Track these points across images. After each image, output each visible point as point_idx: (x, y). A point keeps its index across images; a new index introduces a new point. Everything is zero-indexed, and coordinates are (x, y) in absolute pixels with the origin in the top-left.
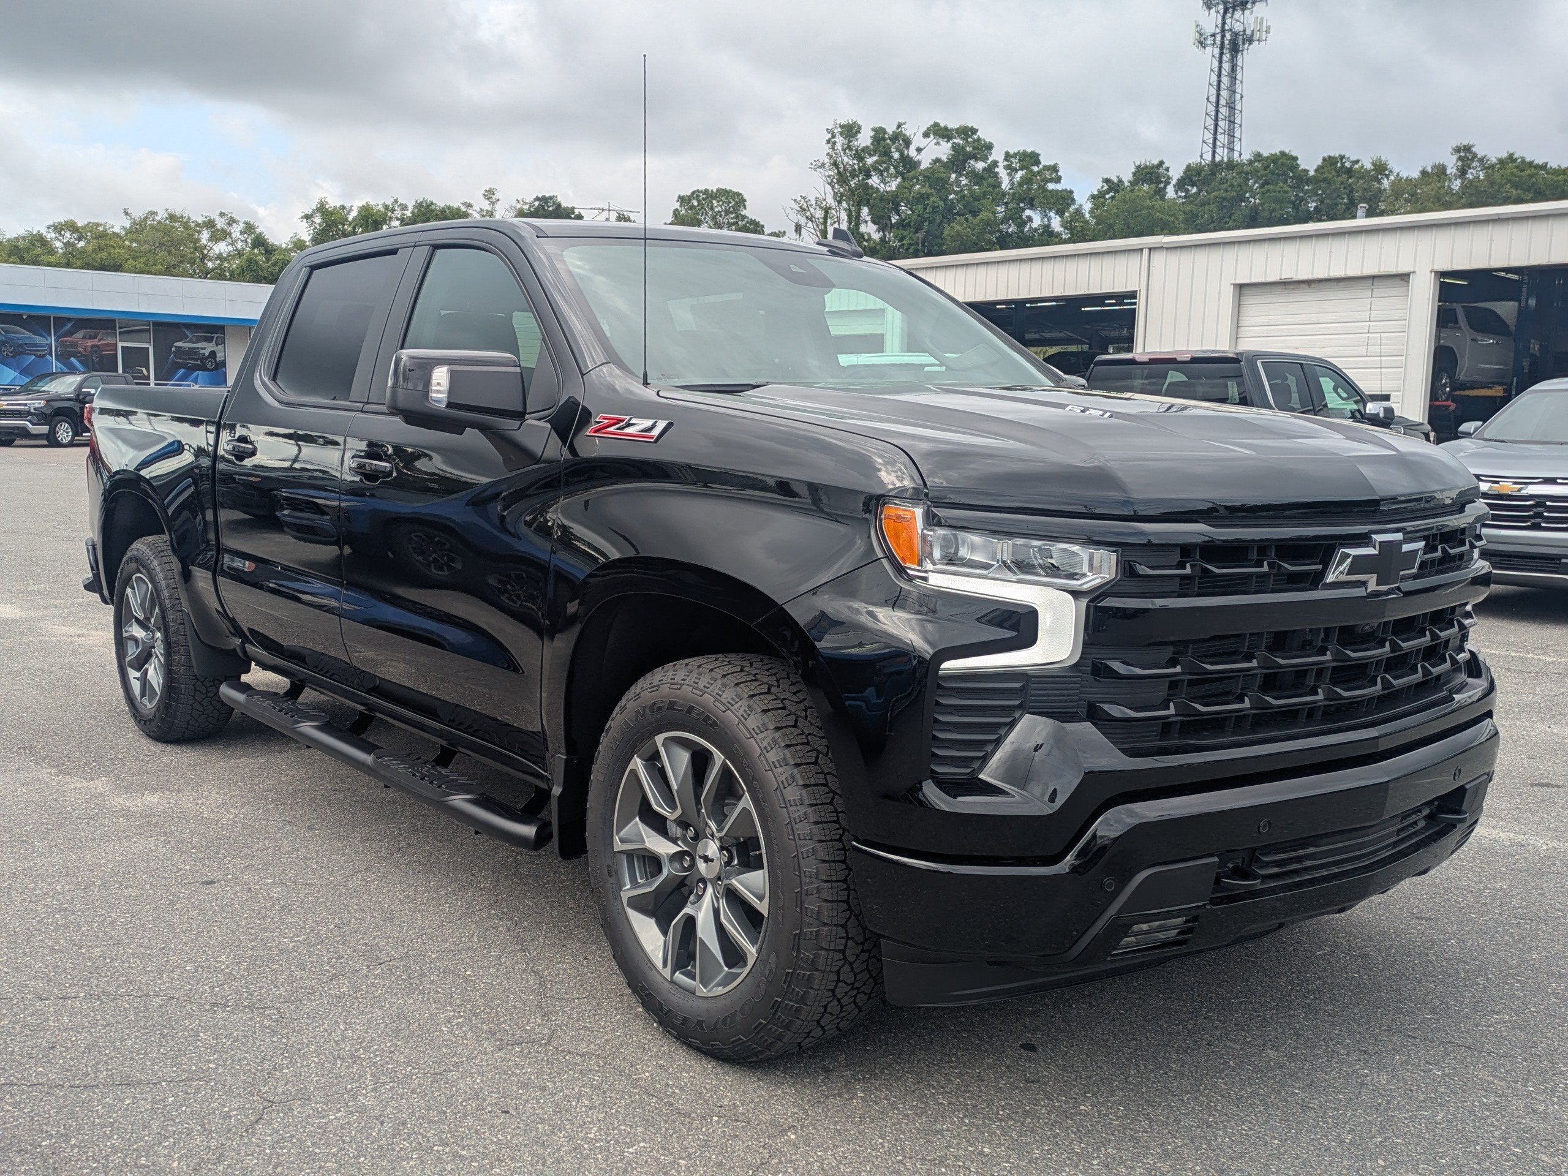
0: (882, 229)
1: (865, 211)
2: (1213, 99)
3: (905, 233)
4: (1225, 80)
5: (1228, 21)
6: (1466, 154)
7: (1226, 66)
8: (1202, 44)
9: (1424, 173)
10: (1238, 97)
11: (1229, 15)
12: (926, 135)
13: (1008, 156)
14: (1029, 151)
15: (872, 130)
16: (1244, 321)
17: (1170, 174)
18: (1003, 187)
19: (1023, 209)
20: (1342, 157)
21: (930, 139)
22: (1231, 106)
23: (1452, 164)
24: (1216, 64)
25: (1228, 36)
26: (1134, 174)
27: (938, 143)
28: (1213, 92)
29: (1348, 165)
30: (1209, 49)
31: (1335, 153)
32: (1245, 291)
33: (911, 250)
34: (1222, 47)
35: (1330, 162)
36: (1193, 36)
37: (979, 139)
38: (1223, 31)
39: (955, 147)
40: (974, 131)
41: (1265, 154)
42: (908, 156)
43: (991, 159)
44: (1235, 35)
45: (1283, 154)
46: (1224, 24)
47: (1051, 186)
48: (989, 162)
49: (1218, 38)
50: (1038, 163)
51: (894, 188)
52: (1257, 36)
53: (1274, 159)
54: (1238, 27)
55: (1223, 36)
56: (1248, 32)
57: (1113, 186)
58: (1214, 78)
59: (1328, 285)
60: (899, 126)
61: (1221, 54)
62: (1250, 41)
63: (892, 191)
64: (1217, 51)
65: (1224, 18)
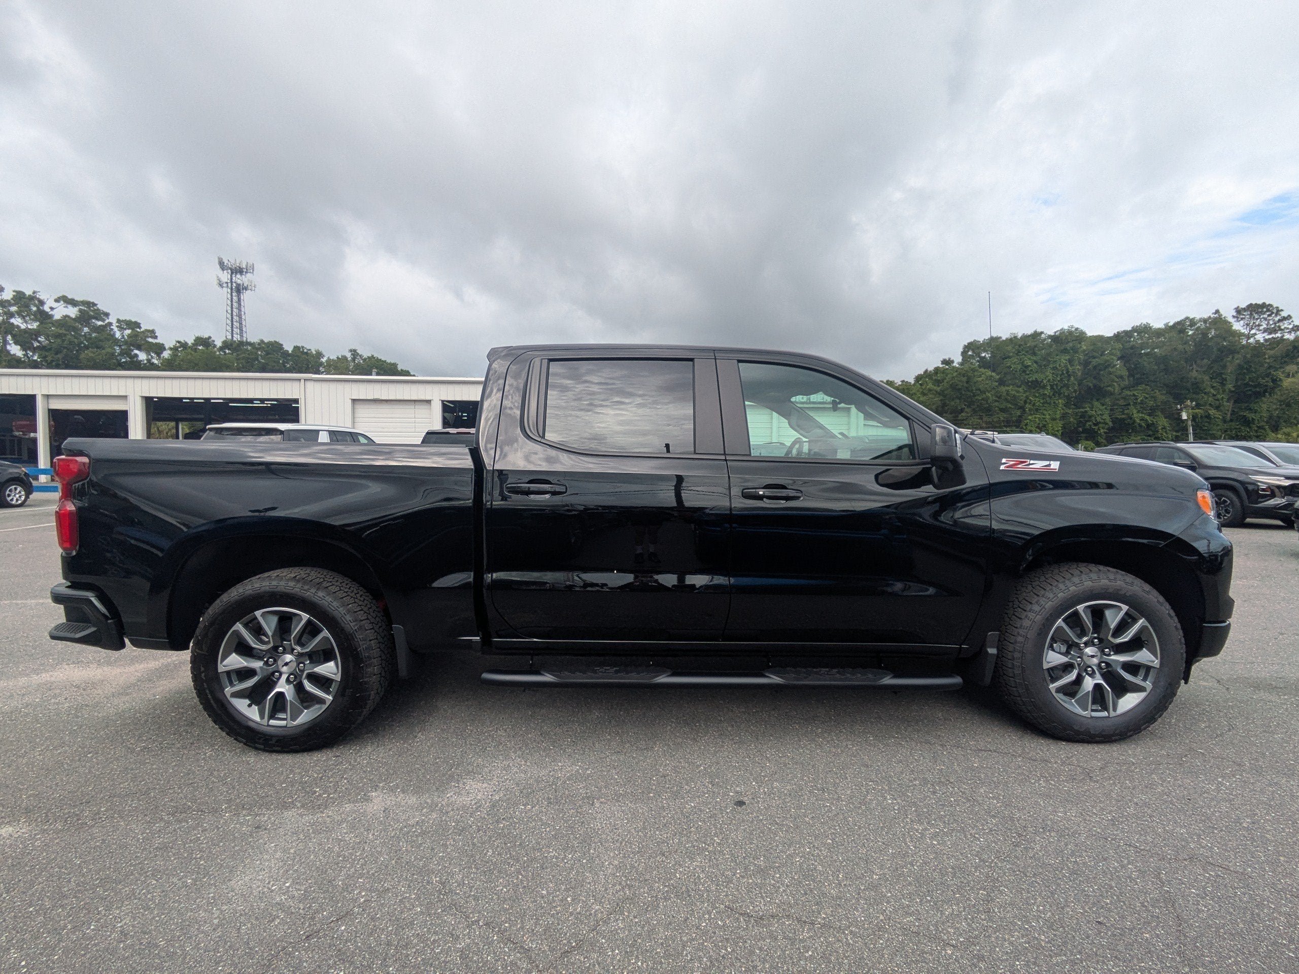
0: (24, 348)
1: (9, 337)
2: (230, 311)
3: (47, 354)
4: (235, 305)
5: (234, 278)
6: (354, 352)
7: (235, 298)
8: (221, 285)
9: (338, 358)
10: (243, 313)
11: (234, 275)
12: (57, 301)
13: (119, 321)
14: (133, 320)
15: (14, 291)
16: (357, 415)
17: (215, 343)
18: (117, 336)
19: (133, 350)
20: (303, 347)
21: (59, 304)
22: (240, 316)
23: (349, 356)
24: (229, 296)
25: (234, 284)
26: (195, 341)
27: (67, 307)
28: (229, 308)
29: (305, 351)
30: (225, 289)
31: (300, 345)
32: (356, 403)
33: (54, 364)
34: (232, 289)
35: (296, 348)
36: (216, 282)
37: (98, 309)
38: (231, 282)
39: (80, 311)
40: (95, 305)
41: (266, 341)
42: (44, 311)
43: (107, 321)
44: (238, 285)
45: (275, 342)
46: (231, 279)
47: (150, 340)
48: (106, 322)
49: (229, 285)
50: (140, 328)
51: (35, 327)
52: (250, 287)
53: (270, 343)
54: (239, 282)
55: (232, 284)
56: (245, 285)
57: (184, 345)
58: (229, 302)
59: (395, 403)
60: (34, 292)
61: (232, 292)
62: (246, 289)
63: (33, 329)
64: (229, 290)
65: (231, 276)
